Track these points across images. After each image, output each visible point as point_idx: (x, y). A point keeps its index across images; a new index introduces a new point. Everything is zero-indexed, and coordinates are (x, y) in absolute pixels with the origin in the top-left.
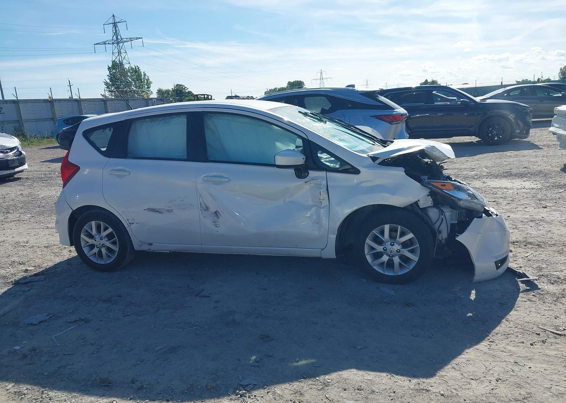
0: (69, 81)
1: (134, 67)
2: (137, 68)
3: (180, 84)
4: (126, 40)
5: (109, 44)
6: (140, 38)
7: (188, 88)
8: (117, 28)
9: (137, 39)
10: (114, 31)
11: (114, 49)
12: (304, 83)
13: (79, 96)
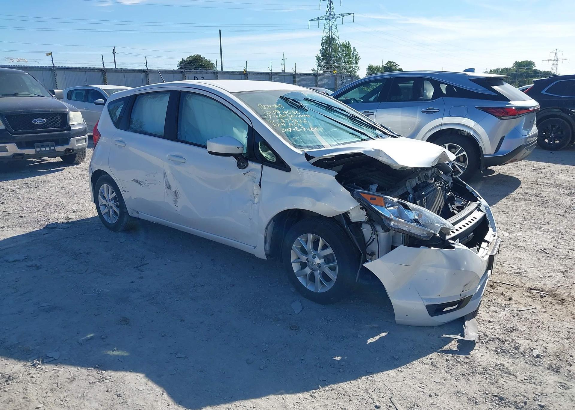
0: (284, 55)
1: (345, 43)
2: (348, 43)
3: (392, 61)
4: (338, 16)
5: (322, 20)
6: (351, 14)
7: (399, 66)
8: (332, 4)
9: (349, 14)
10: (329, 8)
11: (326, 24)
12: (535, 64)
13: (271, 70)
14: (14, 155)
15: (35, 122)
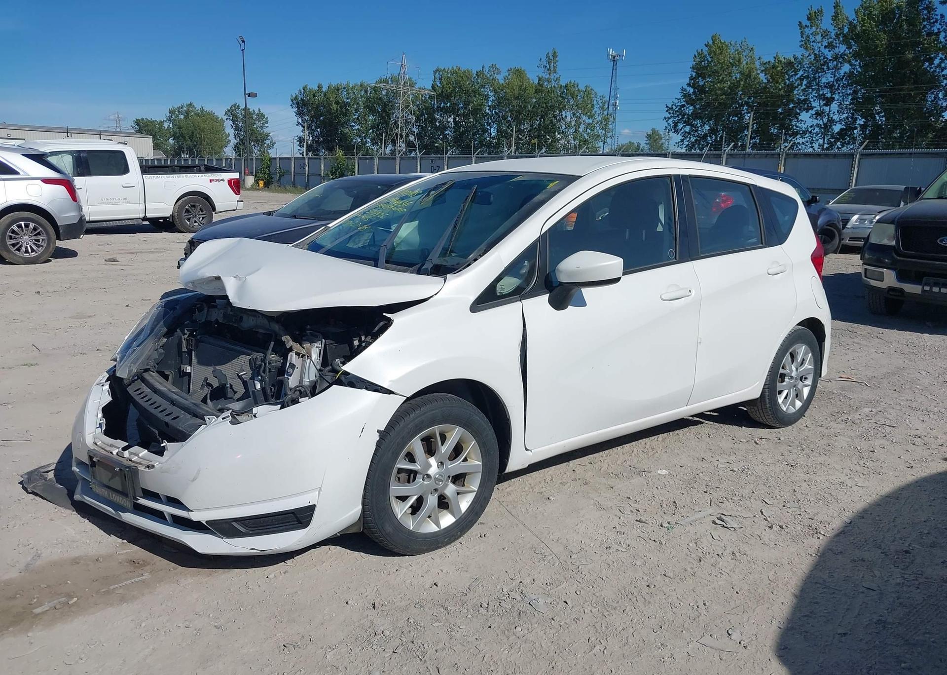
14: (891, 289)
15: (941, 241)
